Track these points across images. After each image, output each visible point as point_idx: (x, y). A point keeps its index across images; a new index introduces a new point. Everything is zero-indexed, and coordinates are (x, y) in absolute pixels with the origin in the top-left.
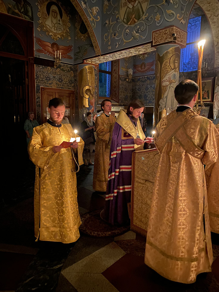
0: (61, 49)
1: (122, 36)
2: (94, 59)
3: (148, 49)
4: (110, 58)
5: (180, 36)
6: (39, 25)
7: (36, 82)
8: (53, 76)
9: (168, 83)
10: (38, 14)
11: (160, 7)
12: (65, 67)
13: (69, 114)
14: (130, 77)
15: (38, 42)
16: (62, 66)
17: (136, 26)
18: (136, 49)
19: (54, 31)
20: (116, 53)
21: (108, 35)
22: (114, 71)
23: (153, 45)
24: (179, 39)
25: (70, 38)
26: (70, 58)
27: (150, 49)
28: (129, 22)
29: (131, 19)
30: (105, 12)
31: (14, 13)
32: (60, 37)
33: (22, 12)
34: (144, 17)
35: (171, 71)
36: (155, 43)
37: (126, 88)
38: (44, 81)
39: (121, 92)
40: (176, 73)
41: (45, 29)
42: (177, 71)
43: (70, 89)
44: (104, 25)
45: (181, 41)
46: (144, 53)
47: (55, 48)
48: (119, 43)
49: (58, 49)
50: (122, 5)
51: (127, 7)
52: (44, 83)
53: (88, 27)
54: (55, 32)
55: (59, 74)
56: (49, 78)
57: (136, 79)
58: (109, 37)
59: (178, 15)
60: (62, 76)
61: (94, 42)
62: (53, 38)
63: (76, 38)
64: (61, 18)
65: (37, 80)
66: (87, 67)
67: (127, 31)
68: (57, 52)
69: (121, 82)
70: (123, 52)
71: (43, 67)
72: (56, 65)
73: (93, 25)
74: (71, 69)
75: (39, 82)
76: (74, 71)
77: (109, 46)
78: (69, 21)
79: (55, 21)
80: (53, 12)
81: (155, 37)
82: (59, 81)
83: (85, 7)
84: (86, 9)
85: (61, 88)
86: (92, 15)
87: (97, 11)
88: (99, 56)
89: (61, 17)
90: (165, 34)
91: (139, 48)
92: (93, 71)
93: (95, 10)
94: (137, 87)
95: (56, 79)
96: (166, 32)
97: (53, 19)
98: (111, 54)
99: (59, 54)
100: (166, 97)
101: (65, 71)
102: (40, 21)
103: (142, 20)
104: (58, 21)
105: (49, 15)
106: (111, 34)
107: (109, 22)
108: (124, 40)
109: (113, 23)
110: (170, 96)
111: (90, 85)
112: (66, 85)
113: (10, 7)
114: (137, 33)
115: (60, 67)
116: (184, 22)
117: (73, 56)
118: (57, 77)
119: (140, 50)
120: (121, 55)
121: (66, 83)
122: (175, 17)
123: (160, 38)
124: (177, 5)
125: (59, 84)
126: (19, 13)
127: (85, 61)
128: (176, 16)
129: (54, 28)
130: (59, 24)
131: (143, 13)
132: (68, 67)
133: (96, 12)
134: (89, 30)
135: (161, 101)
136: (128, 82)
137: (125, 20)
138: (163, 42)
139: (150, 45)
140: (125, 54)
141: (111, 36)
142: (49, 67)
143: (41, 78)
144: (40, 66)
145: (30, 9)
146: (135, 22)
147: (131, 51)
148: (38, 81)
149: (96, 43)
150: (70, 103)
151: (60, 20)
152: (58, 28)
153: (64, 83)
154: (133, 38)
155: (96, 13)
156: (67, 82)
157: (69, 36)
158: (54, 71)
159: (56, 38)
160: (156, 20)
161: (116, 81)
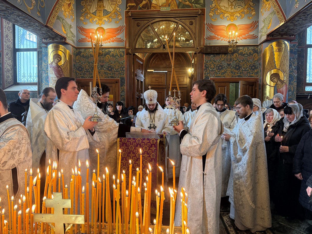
0: (240, 29)
6: (212, 10)
7: (205, 74)
8: (227, 64)
12: (246, 50)
15: (210, 28)
16: (241, 50)
19: (230, 11)
25: (253, 13)
26: (252, 37)
31: (184, 6)
32: (239, 16)
43: (252, 76)
47: (231, 30)
52: (215, 73)
55: (236, 59)
56: (222, 67)
60: (240, 62)
61: (275, 6)
63: (262, 10)
65: (205, 71)
71: (214, 55)
74: (255, 51)
76: (258, 54)
77: (296, 3)
82: (236, 69)
85: (238, 76)
95: (231, 66)
102: (213, 5)
111: (278, 68)
112: (246, 72)
117: (257, 34)
118: (233, 64)
125: (235, 72)
126: (190, 4)
132: (250, 50)
143: (211, 68)
144: (211, 55)
148: (207, 72)
153: (242, 70)
157: (253, 10)
158: (229, 57)
159: (233, 18)
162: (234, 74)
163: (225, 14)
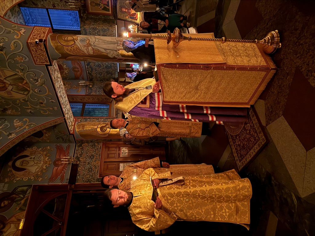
0: (60, 156)
1: (42, 96)
2: (68, 123)
3: (55, 69)
4: (67, 108)
5: (38, 34)
6: (36, 179)
7: (94, 182)
8: (88, 164)
9: (90, 48)
10: (25, 180)
11: (8, 57)
12: (78, 152)
13: (126, 148)
14: (88, 83)
15: (53, 180)
16: (77, 155)
17: (31, 82)
18: (55, 81)
19: (42, 164)
20: (60, 102)
21: (43, 110)
22: (82, 100)
23: (49, 64)
24: (42, 36)
25: (48, 148)
26: (68, 147)
27: (55, 66)
28: (27, 89)
29: (24, 87)
30: (19, 112)
31: (25, 204)
32: (48, 158)
33: (23, 196)
34: (21, 74)
35: (77, 44)
36: (47, 62)
37: (100, 88)
38: (92, 174)
40: (79, 38)
41: (39, 173)
42: (76, 37)
43: (101, 147)
44: (32, 114)
45: (44, 33)
46: (59, 72)
47: (58, 163)
48: (50, 99)
49: (59, 160)
50: (10, 96)
51: (11, 91)
52: (94, 173)
53: (35, 130)
55: (85, 159)
56: (89, 169)
58: (45, 109)
59: (15, 37)
61: (51, 124)
62: (49, 165)
63: (48, 141)
64: (29, 156)
65: (91, 182)
67: (36, 91)
68: (63, 161)
69: (93, 93)
70: (59, 95)
71: (78, 175)
72: (76, 162)
73: (33, 125)
74: (81, 146)
75: (94, 179)
76: (83, 143)
78: (31, 148)
79: (32, 163)
80: (22, 165)
81: (41, 62)
83: (15, 134)
84: (16, 133)
85: (99, 156)
86: (22, 127)
89: (27, 156)
90: (36, 51)
93: (17, 123)
94: (98, 76)
95: (90, 161)
96: (34, 50)
97: (29, 165)
98: (62, 106)
99: (64, 159)
100: (105, 49)
101: (82, 153)
102: (32, 178)
103: (24, 75)
105: (26, 169)
106: (41, 106)
107: (29, 109)
108: (46, 94)
110: (104, 45)
111: (96, 127)
112: (97, 151)
113: (19, 208)
114: (38, 81)
115: (78, 158)
116: (23, 31)
117: (67, 145)
118: (88, 160)
119: (56, 77)
120: (63, 96)
121: (95, 151)
122: (18, 41)
123: (41, 57)
124: (5, 38)
125: (96, 159)
126: (25, 199)
127: (72, 132)
128: (17, 39)
130: (34, 158)
131: (16, 74)
134: (38, 130)
135: (110, 56)
136: (93, 86)
137: (26, 93)
138: (45, 53)
139: (50, 67)
140: (62, 92)
141: (44, 107)
142: (79, 169)
143: (90, 177)
144: (78, 178)
145: (20, 188)
146: (26, 83)
147: (58, 86)
148: (93, 181)
149: (51, 122)
150: (115, 147)
151: (30, 157)
152: (38, 160)
153: (95, 153)
154: (43, 85)
155: (20, 122)
156: (93, 151)
157: (46, 148)
158: (82, 164)
159: (48, 162)
160: (22, 61)
161: (92, 98)
163: (44, 168)
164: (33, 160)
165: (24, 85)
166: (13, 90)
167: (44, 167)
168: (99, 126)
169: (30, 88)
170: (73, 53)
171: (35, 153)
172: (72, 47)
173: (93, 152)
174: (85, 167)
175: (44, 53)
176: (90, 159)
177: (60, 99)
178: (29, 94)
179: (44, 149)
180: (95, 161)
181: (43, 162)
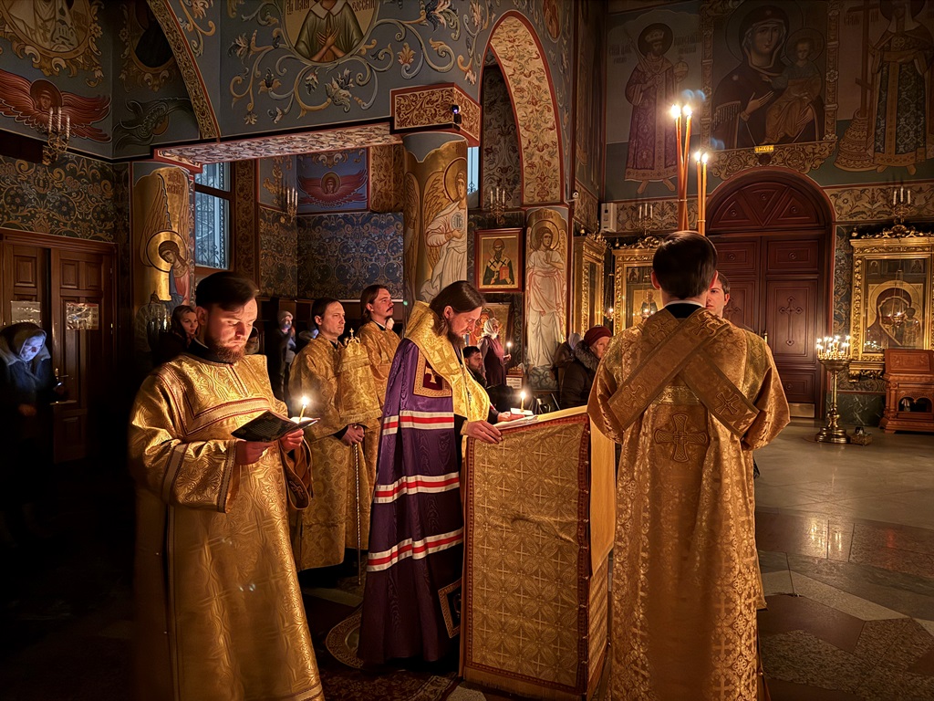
0: (69, 105)
1: (295, 89)
2: (193, 148)
3: (374, 138)
4: (246, 151)
5: (468, 114)
9: (442, 238)
11: (409, 26)
12: (83, 166)
13: (94, 322)
14: (292, 213)
16: (73, 162)
17: (340, 68)
18: (341, 133)
19: (40, 42)
20: (274, 137)
21: (245, 83)
22: (241, 190)
23: (396, 128)
24: (466, 123)
25: (98, 74)
26: (98, 136)
27: (380, 139)
28: (317, 53)
29: (323, 47)
30: (235, 14)
32: (64, 66)
34: (363, 47)
35: (450, 207)
36: (401, 123)
37: (278, 245)
38: (3, 206)
39: (266, 255)
40: (462, 211)
41: (7, 29)
42: (464, 206)
43: (101, 239)
44: (229, 50)
46: (358, 146)
47: (44, 97)
48: (286, 111)
49: (58, 103)
51: (308, 10)
52: (4, 214)
53: (179, 48)
54: (47, 45)
55: (59, 186)
56: (22, 197)
57: (309, 220)
58: (250, 89)
59: (461, 57)
60: (70, 194)
61: (197, 97)
62: (36, 66)
63: (123, 76)
64: (69, 6)
66: (163, 171)
67: (310, 78)
68: (55, 113)
69: (263, 226)
70: (297, 137)
72: (48, 157)
73: (196, 45)
74: (105, 175)
76: (112, 182)
77: (249, 113)
78: (96, 19)
79: (45, 11)
81: (399, 108)
82: (61, 212)
85: (68, 233)
86: (193, 16)
87: (207, 7)
88: (214, 141)
90: (430, 102)
91: (348, 133)
92: (183, 186)
94: (315, 245)
95: (49, 201)
96: (434, 98)
98: (256, 140)
99: (60, 119)
100: (441, 276)
101: (81, 176)
103: (359, 54)
104: (58, 14)
106: (257, 80)
107: (249, 45)
108: (300, 102)
109: (259, 49)
110: (451, 274)
111: (175, 230)
112: (86, 225)
114: (342, 88)
115: (59, 162)
116: (473, 79)
117: (109, 131)
118: (53, 196)
119: (351, 137)
120: (287, 145)
121: (83, 220)
122: (452, 62)
123: (416, 112)
124: (458, 32)
125: (59, 222)
127: (159, 154)
128: (456, 59)
129: (44, 35)
130: (63, 22)
131: (362, 36)
132: (92, 168)
133: (203, 7)
135: (426, 286)
136: (283, 226)
137: (302, 46)
138: (424, 122)
139: (384, 126)
140: (301, 145)
141: (256, 87)
142: (23, 162)
146: (336, 57)
147: (322, 139)
149: (205, 100)
150: (99, 286)
151: (66, 9)
152: (57, 35)
153: (77, 219)
154: (329, 100)
155: (203, 10)
156: (86, 215)
157: (97, 65)
158: (41, 175)
159: (48, 66)
160: (400, 61)
161: (248, 221)
162: (58, 226)
163: (27, 48)
164: (58, 19)
165: (329, 48)
166: (312, 16)
167: (29, 50)
168: (177, 239)
169: (319, 62)
170: (428, 194)
171: (82, 29)
172: (442, 192)
173: (81, 214)
174: (28, 182)
175: (427, 122)
176: (57, 204)
177: (281, 139)
178: (299, 56)
179: (96, 61)
180: (51, 219)
181: (48, 47)
